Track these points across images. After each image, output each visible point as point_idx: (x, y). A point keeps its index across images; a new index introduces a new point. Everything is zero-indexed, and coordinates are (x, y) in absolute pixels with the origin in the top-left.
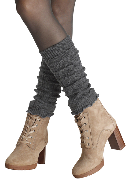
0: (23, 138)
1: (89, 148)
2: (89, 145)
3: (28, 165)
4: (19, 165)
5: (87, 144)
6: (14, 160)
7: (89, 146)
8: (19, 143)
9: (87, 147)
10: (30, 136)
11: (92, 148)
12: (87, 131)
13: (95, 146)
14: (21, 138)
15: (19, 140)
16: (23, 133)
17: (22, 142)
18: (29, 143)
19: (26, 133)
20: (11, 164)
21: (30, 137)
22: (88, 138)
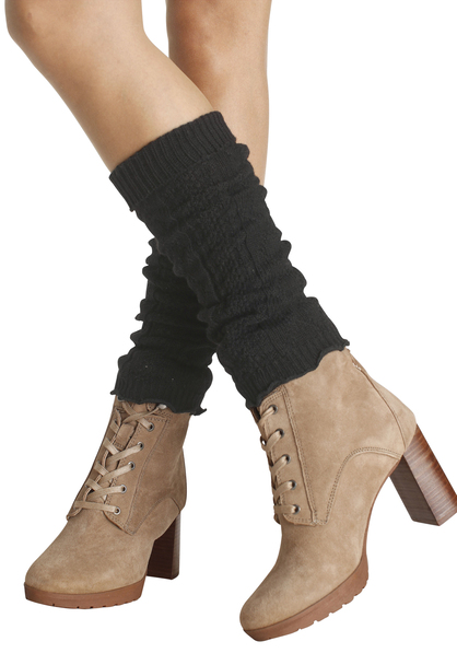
0: (92, 491)
1: (296, 522)
2: (297, 510)
3: (109, 588)
4: (72, 591)
5: (289, 509)
6: (56, 574)
7: (296, 516)
8: (77, 512)
9: (290, 520)
10: (116, 485)
11: (309, 522)
12: (287, 459)
13: (321, 514)
14: (86, 494)
15: (79, 497)
16: (93, 474)
17: (87, 505)
18: (113, 509)
19: (103, 472)
20: (44, 589)
21: (118, 489)
22: (293, 485)
